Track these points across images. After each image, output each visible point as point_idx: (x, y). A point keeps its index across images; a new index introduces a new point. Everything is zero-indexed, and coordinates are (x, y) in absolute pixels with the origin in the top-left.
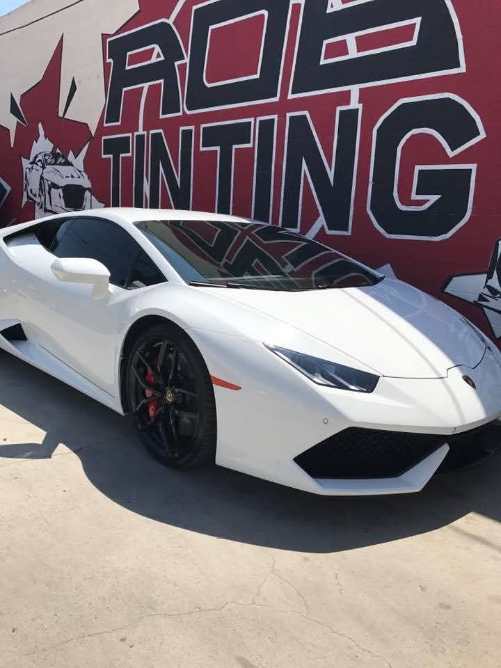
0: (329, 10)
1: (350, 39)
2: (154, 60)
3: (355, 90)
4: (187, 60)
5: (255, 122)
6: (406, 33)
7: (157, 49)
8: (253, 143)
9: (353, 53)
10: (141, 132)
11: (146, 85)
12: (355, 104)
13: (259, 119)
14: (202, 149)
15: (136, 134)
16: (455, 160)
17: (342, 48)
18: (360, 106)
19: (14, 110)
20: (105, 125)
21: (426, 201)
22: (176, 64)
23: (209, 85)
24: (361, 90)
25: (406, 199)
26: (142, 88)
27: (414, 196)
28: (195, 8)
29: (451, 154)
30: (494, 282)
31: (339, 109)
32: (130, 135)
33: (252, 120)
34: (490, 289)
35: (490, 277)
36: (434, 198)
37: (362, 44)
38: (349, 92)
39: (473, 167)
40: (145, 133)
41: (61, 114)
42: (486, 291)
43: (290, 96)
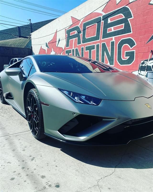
0: (108, 23)
1: (112, 28)
2: (76, 33)
3: (113, 37)
4: (82, 33)
5: (95, 45)
6: (122, 26)
7: (76, 31)
8: (95, 49)
9: (113, 31)
10: (73, 49)
11: (74, 39)
12: (114, 40)
13: (96, 44)
14: (86, 51)
15: (72, 49)
16: (132, 50)
17: (111, 30)
18: (115, 41)
19: (47, 46)
20: (66, 48)
21: (127, 58)
22: (80, 34)
23: (86, 38)
24: (115, 37)
25: (124, 58)
26: (73, 39)
27: (125, 57)
28: (83, 23)
29: (131, 48)
30: (139, 72)
31: (111, 41)
32: (71, 49)
33: (95, 44)
34: (139, 73)
35: (139, 71)
36: (128, 57)
37: (114, 29)
38: (112, 38)
39: (135, 51)
40: (74, 49)
41: (57, 46)
42: (139, 74)
43: (102, 39)
